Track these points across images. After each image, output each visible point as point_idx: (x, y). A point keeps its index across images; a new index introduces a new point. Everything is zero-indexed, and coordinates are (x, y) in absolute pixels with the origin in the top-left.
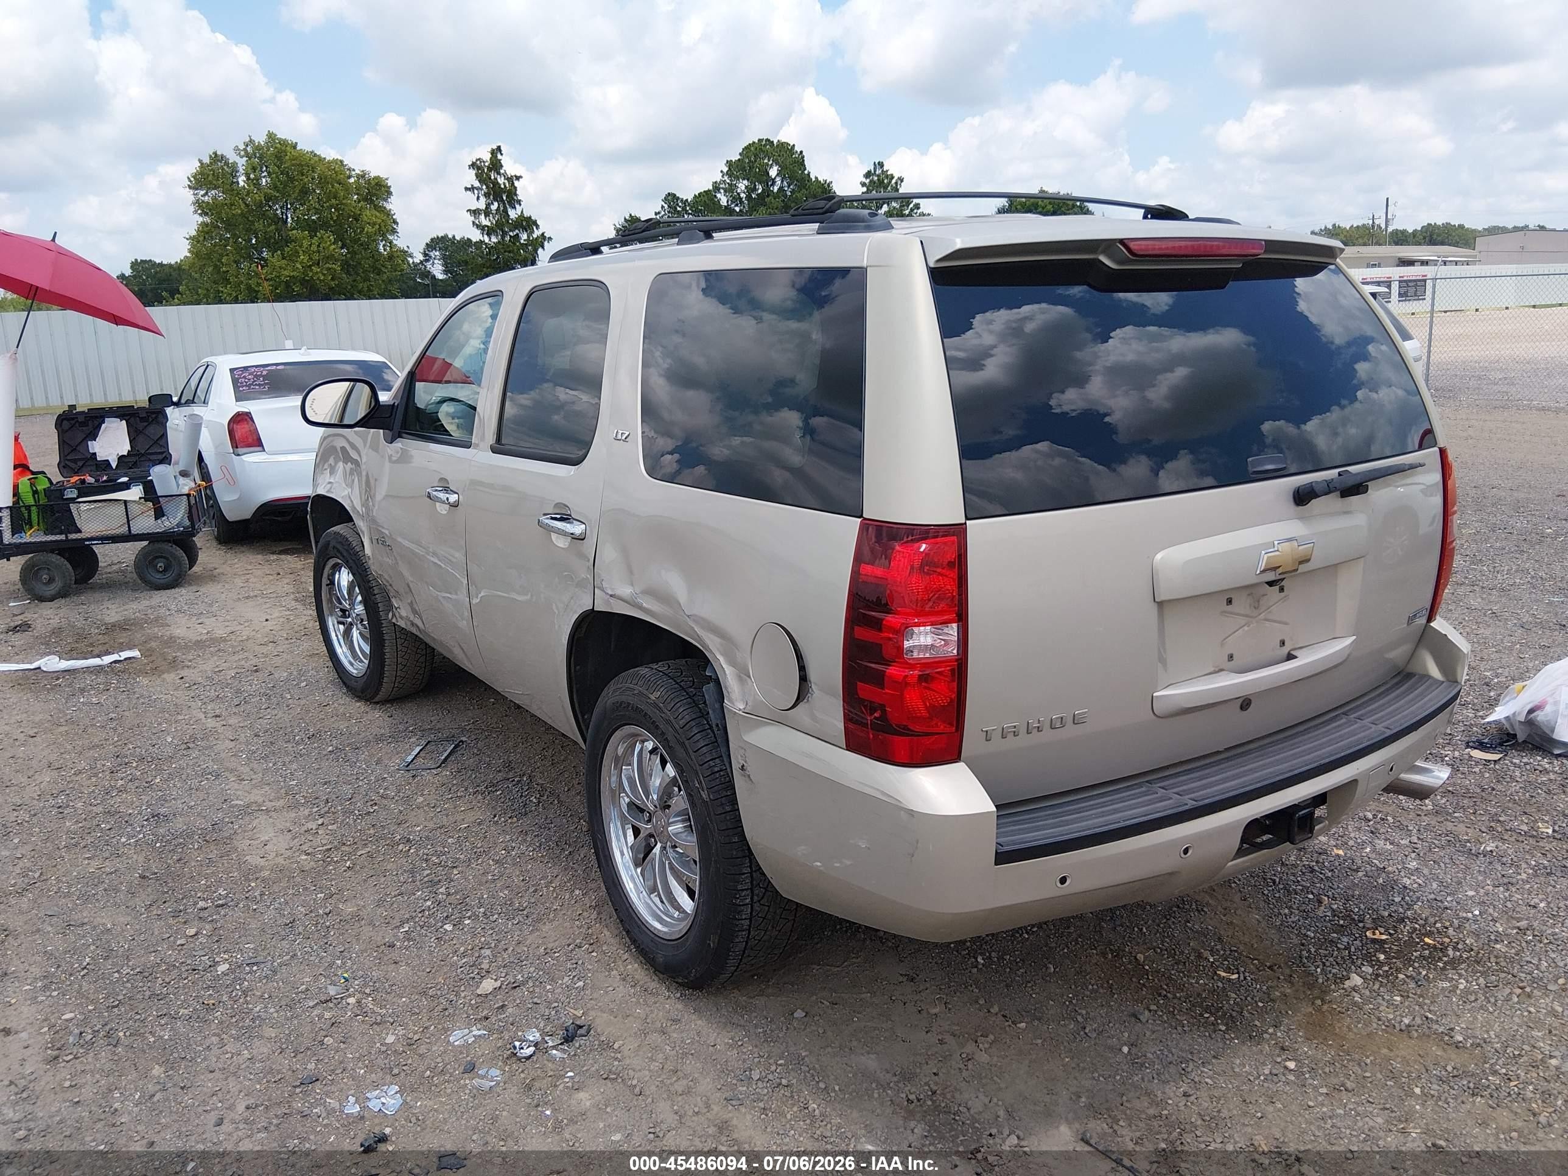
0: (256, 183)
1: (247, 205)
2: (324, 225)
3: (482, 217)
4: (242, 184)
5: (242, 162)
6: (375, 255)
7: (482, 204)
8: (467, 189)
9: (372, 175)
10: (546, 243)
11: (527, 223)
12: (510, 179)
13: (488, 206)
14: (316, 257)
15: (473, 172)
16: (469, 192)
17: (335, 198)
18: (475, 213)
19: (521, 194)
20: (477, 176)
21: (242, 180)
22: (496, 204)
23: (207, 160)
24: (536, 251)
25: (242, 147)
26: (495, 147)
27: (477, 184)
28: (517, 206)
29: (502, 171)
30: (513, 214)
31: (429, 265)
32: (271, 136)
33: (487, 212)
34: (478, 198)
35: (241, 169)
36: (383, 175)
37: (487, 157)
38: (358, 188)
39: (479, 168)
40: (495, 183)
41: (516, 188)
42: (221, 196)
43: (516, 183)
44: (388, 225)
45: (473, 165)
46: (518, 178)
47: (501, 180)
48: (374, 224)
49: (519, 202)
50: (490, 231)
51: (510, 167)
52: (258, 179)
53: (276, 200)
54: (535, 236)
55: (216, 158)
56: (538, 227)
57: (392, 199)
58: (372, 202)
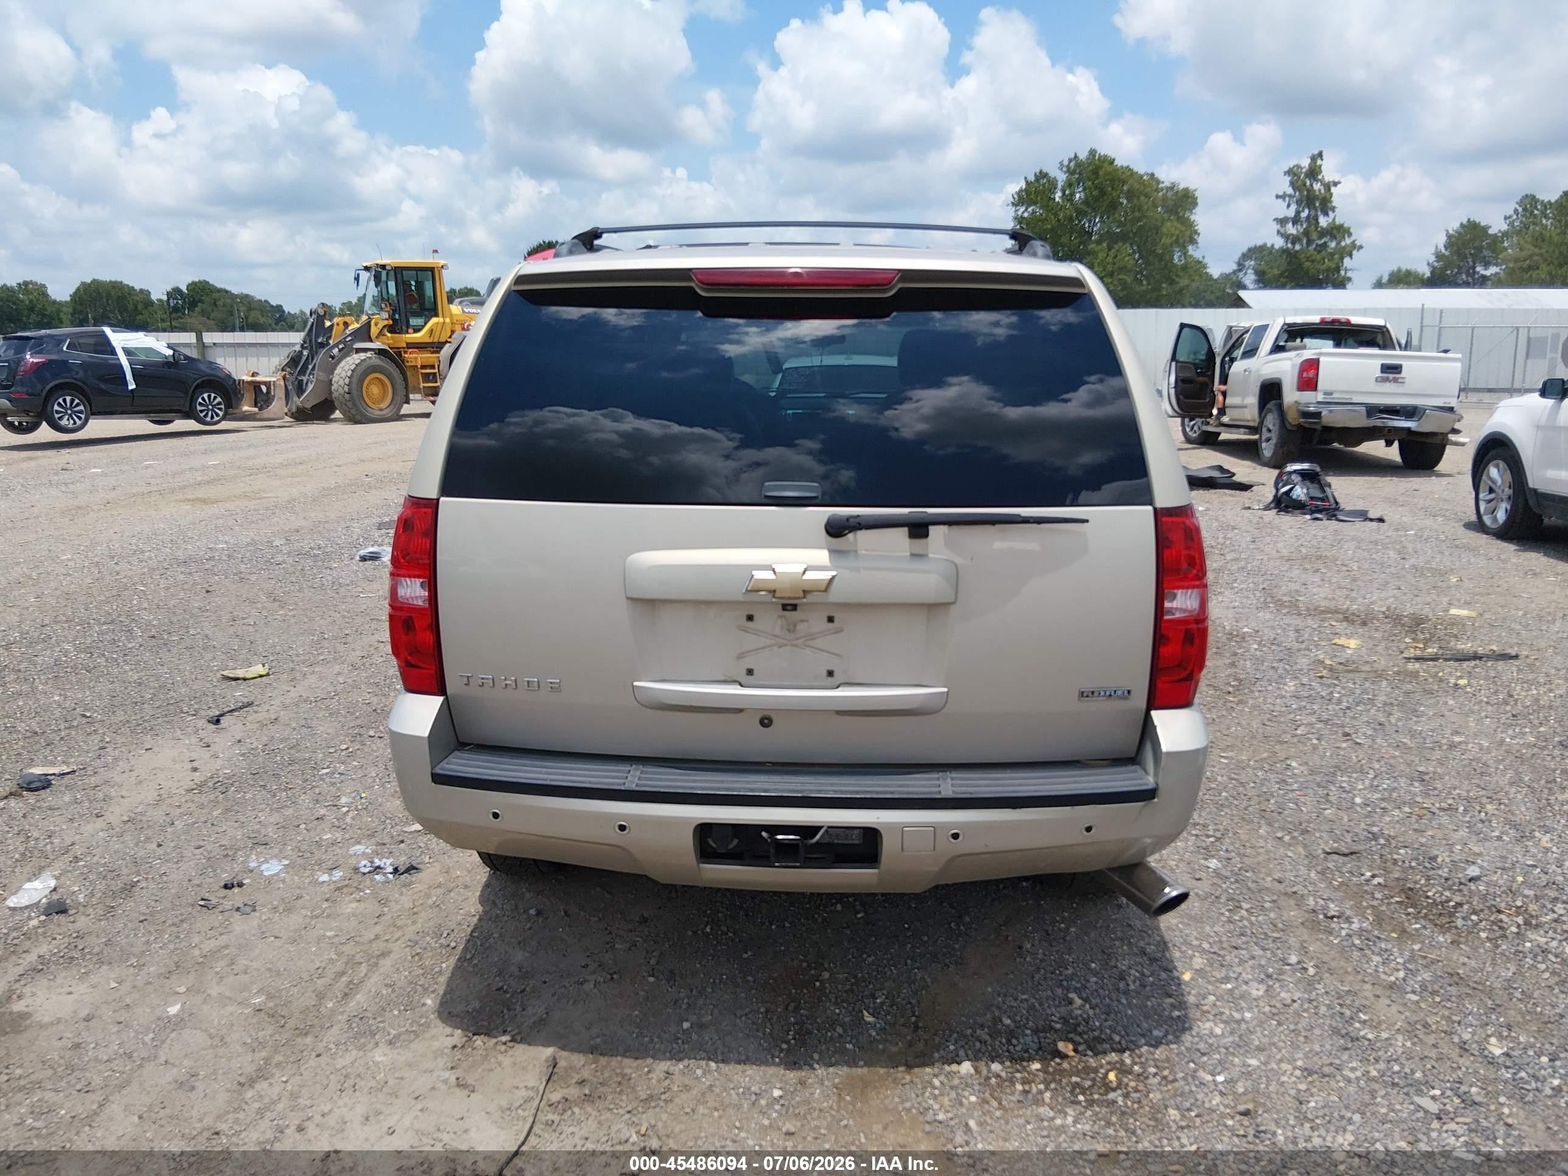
0: (1069, 198)
1: (1059, 220)
2: (1123, 237)
3: (1290, 225)
4: (1057, 199)
5: (1061, 178)
6: (1169, 266)
7: (1291, 213)
8: (1278, 197)
9: (1181, 187)
10: (1355, 252)
11: (1338, 231)
12: (1328, 186)
13: (1298, 213)
14: (1110, 268)
15: (1288, 179)
16: (1280, 201)
17: (1139, 210)
18: (1282, 222)
19: (1336, 201)
20: (1292, 184)
21: (1058, 196)
22: (1307, 211)
23: (1032, 178)
24: (1342, 259)
25: (1066, 163)
26: (1316, 152)
27: (1290, 191)
28: (1330, 213)
29: (1320, 177)
30: (1323, 222)
31: (1241, 275)
32: (1092, 152)
33: (1296, 220)
34: (1289, 206)
35: (1060, 185)
36: (1192, 187)
37: (1305, 163)
38: (1165, 199)
39: (1295, 174)
40: (1310, 190)
41: (1331, 195)
42: (1039, 211)
43: (1333, 189)
44: (1190, 235)
45: (1290, 172)
46: (1336, 184)
47: (1317, 186)
48: (1172, 235)
49: (1333, 209)
50: (1295, 240)
51: (1328, 172)
52: (1073, 194)
53: (1085, 214)
54: (1343, 244)
55: (1042, 175)
56: (1350, 235)
57: (1198, 210)
58: (1177, 213)
